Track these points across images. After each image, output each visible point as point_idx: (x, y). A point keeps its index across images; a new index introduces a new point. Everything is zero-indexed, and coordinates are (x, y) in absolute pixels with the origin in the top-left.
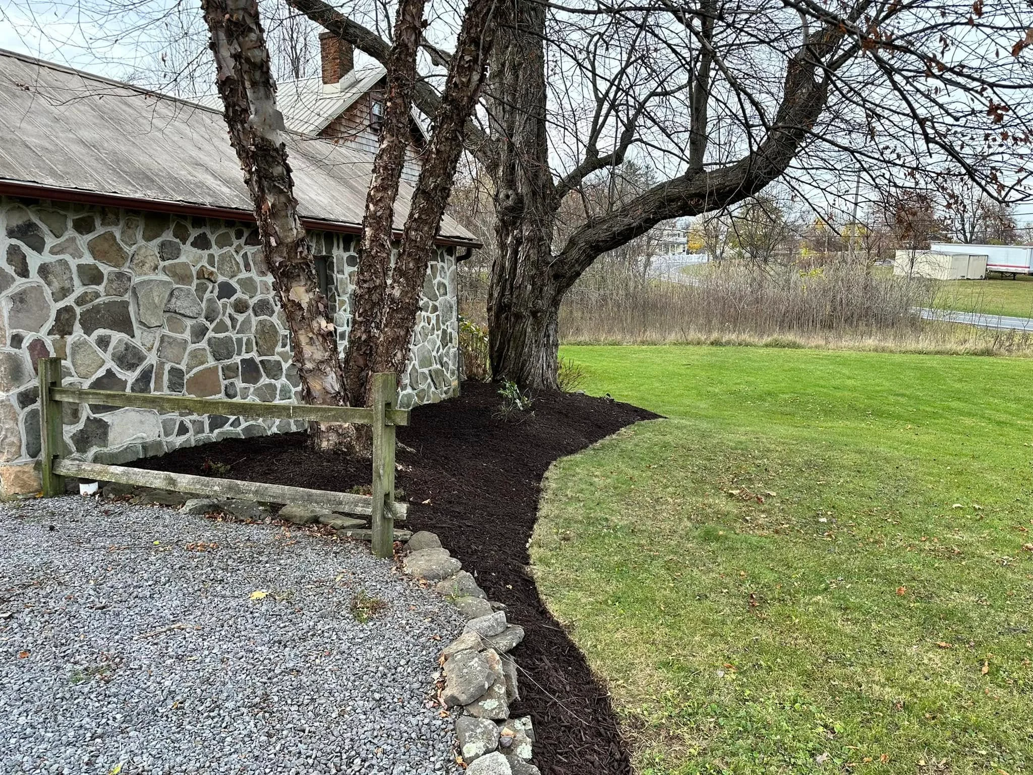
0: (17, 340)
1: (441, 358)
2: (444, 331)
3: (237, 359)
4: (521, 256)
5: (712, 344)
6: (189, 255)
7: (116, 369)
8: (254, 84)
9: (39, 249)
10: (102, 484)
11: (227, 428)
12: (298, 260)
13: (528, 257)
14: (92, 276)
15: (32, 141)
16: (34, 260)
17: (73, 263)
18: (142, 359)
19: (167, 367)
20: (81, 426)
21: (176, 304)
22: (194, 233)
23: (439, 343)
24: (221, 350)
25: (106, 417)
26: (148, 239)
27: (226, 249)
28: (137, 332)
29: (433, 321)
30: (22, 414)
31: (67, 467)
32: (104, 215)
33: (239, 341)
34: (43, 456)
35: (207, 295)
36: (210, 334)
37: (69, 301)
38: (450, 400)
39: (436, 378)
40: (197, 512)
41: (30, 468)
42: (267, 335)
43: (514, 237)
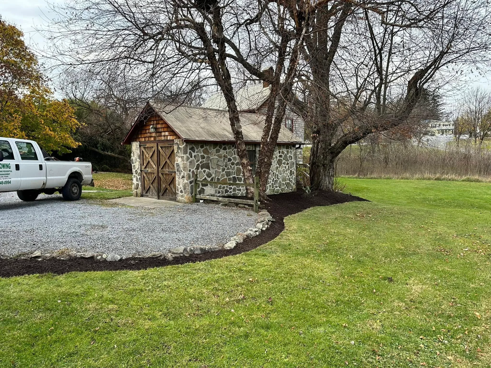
0: (190, 170)
1: (290, 179)
2: (291, 171)
3: (232, 176)
4: (320, 147)
5: (436, 179)
6: (222, 152)
7: (207, 177)
8: (236, 121)
9: (194, 152)
10: (204, 200)
11: (229, 193)
12: (244, 154)
13: (322, 146)
14: (203, 157)
15: (193, 129)
16: (193, 154)
17: (200, 155)
18: (212, 175)
19: (216, 178)
20: (200, 189)
21: (219, 163)
22: (223, 147)
23: (289, 174)
24: (228, 174)
25: (204, 188)
26: (214, 149)
27: (230, 150)
28: (211, 169)
29: (287, 167)
30: (190, 186)
31: (198, 196)
32: (206, 144)
33: (232, 172)
34: (193, 194)
35: (225, 161)
36: (226, 170)
37: (199, 163)
38: (292, 192)
39: (288, 185)
40: (222, 205)
41: (191, 197)
42: (239, 170)
43: (317, 140)
